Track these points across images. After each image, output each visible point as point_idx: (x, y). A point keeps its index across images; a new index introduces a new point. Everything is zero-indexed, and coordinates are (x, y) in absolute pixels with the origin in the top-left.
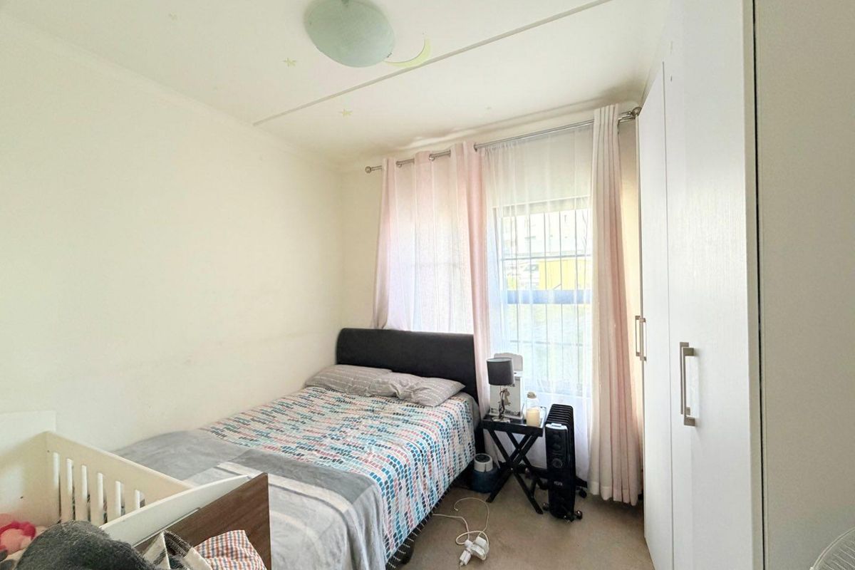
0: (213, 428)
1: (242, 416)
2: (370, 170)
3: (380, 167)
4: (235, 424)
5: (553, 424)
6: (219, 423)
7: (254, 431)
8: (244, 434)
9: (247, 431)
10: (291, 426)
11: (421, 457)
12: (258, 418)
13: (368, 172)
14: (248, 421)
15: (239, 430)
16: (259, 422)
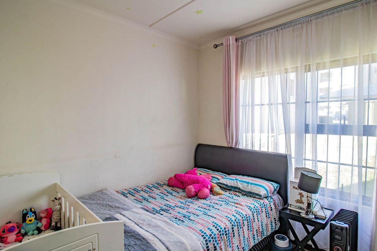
0: (122, 192)
1: (137, 188)
2: (216, 46)
3: (222, 44)
4: (133, 191)
5: (337, 222)
6: (126, 190)
7: (142, 196)
8: (137, 198)
9: (138, 196)
10: (161, 197)
11: (236, 224)
12: (145, 190)
13: (215, 48)
14: (140, 191)
15: (135, 195)
16: (145, 192)
